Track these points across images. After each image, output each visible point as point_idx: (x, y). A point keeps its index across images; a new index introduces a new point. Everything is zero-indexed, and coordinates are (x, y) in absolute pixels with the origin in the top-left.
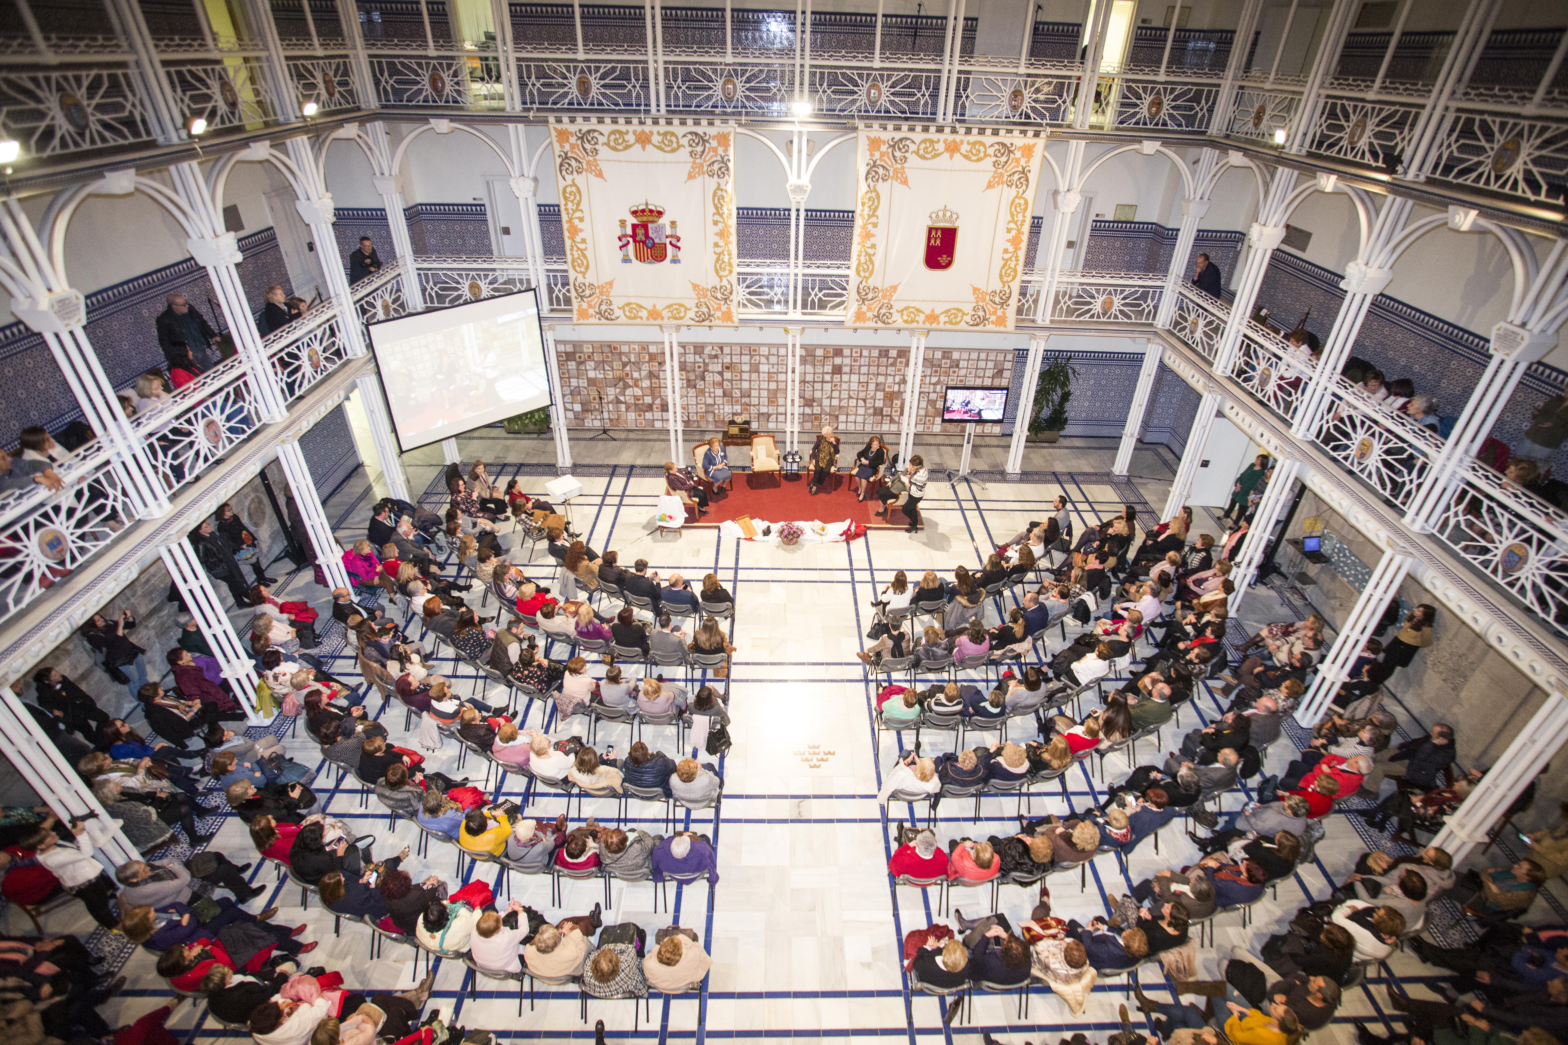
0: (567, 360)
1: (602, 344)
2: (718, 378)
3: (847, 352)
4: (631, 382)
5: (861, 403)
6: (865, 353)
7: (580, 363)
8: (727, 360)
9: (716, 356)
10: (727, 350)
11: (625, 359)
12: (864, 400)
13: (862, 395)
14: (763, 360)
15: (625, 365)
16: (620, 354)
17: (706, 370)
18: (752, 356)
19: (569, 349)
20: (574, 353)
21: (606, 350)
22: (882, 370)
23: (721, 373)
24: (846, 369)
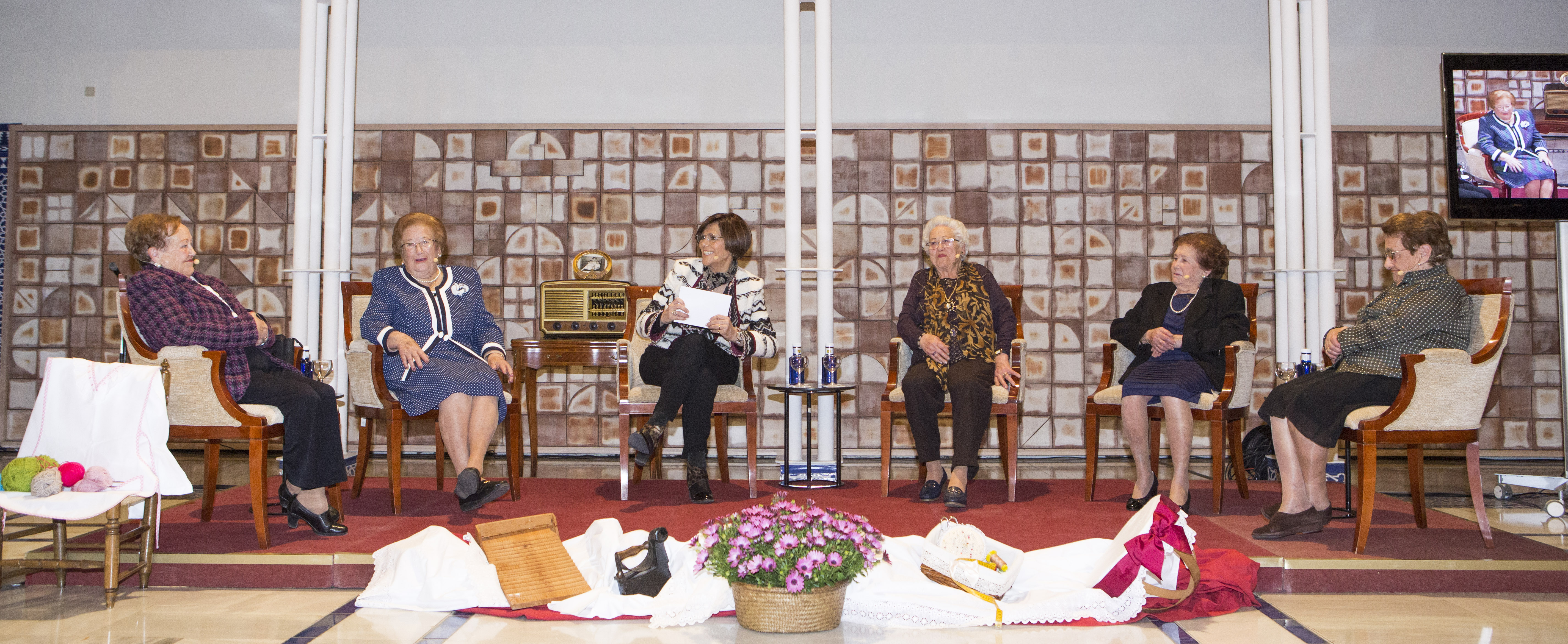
0: (49, 189)
1: (168, 133)
2: (550, 245)
3: (1002, 146)
4: (249, 268)
5: (1066, 336)
6: (1066, 145)
7: (82, 202)
8: (586, 180)
9: (547, 168)
10: (585, 146)
11: (238, 183)
12: (1078, 325)
13: (1067, 305)
14: (711, 178)
15: (235, 202)
16: (227, 165)
17: (507, 221)
18: (670, 165)
19: (61, 149)
20: (74, 164)
21: (181, 150)
22: (1131, 207)
23: (562, 230)
24: (1003, 208)
